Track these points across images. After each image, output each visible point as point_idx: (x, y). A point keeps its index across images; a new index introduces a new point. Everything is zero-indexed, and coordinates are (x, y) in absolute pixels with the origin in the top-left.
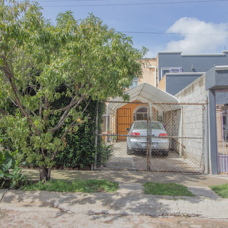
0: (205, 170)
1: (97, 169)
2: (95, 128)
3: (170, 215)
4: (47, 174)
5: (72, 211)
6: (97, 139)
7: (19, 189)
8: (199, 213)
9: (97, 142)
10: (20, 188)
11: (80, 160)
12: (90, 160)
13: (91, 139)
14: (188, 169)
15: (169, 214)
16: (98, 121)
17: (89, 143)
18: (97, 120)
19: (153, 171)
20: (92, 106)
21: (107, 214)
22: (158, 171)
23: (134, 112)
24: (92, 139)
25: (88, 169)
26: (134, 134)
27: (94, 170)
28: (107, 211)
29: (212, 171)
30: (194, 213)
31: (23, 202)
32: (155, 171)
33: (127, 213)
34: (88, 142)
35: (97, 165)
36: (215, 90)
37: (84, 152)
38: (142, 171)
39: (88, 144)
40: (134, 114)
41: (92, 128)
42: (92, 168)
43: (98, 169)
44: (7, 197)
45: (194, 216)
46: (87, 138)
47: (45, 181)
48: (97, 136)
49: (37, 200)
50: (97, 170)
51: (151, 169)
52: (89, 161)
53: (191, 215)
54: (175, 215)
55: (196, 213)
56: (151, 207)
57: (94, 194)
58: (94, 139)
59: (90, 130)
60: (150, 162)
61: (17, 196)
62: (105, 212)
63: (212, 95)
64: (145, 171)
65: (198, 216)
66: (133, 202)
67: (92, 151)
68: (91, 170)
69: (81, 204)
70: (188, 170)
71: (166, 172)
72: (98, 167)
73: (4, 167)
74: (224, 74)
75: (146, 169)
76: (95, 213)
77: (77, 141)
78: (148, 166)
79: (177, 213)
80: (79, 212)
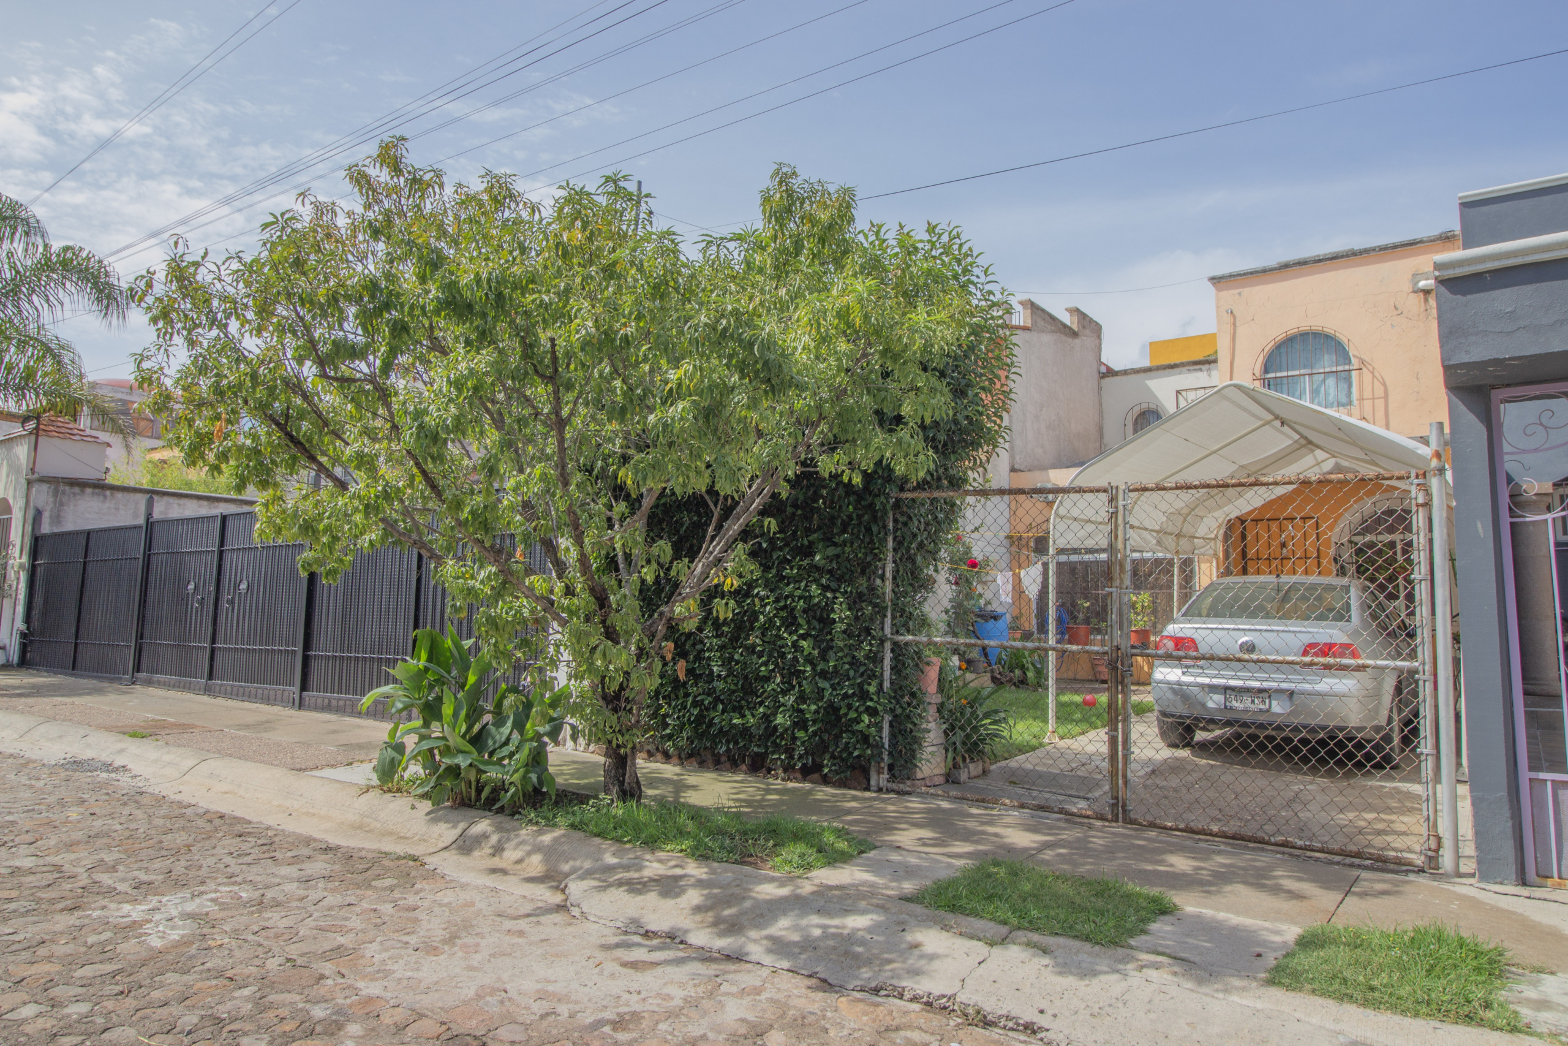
0: (1439, 849)
1: (889, 785)
2: (881, 611)
3: (911, 1000)
5: (584, 910)
6: (888, 656)
7: (517, 816)
8: (1041, 1021)
9: (892, 669)
10: (520, 813)
11: (822, 740)
12: (858, 746)
13: (860, 655)
14: (1389, 838)
15: (907, 995)
16: (894, 578)
17: (851, 673)
18: (889, 575)
19: (1141, 824)
20: (860, 517)
21: (682, 942)
22: (1166, 828)
23: (1335, 537)
24: (867, 657)
25: (859, 783)
26: (1170, 644)
27: (880, 790)
28: (686, 931)
29: (1479, 862)
30: (1013, 1014)
31: (501, 858)
32: (1152, 825)
33: (747, 954)
34: (847, 666)
35: (891, 768)
36: (1493, 387)
37: (832, 709)
38: (1088, 817)
39: (849, 680)
40: (1339, 544)
41: (862, 609)
42: (873, 782)
43: (894, 786)
44: (470, 837)
45: (1010, 1024)
46: (846, 651)
47: (612, 800)
48: (888, 646)
49: (536, 859)
50: (888, 791)
51: (1132, 815)
52: (855, 749)
53: (1000, 1017)
54: (929, 1004)
55: (1028, 1015)
56: (860, 949)
58: (875, 658)
59: (857, 619)
60: (1125, 776)
61: (494, 838)
62: (679, 933)
63: (1470, 419)
64: (1101, 818)
65: (1034, 1032)
67: (862, 709)
68: (867, 788)
69: (630, 891)
72: (893, 778)
74: (1497, 293)
76: (647, 932)
77: (809, 660)
78: (1117, 798)
79: (944, 996)
80: (600, 918)
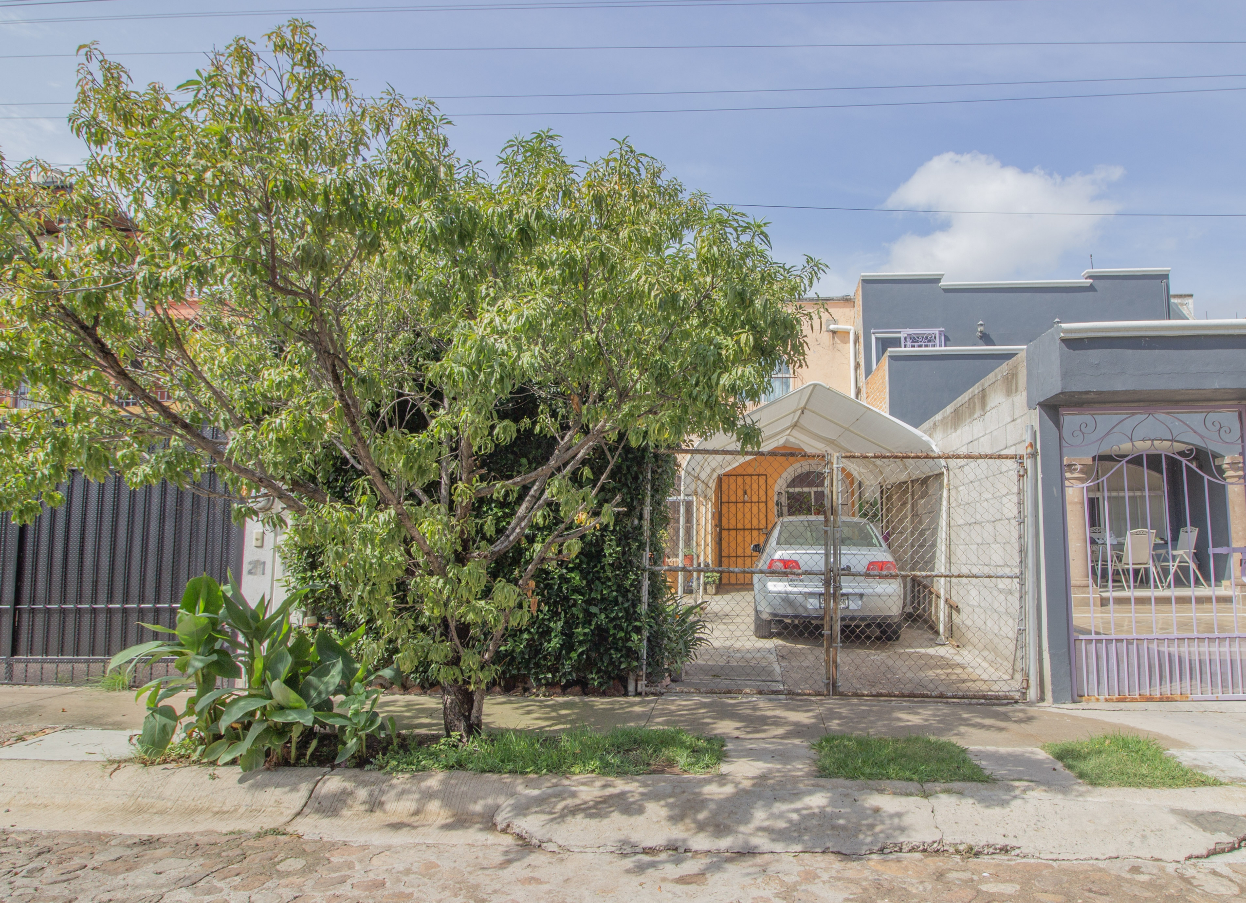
0: (1028, 687)
1: (647, 689)
2: (641, 546)
3: (910, 851)
4: (470, 709)
5: (560, 843)
6: (646, 583)
7: (367, 767)
8: (1010, 842)
9: (649, 593)
10: (371, 763)
11: (588, 657)
12: (622, 659)
13: (627, 583)
14: (969, 684)
15: (906, 848)
16: (651, 520)
17: (620, 599)
18: (647, 515)
19: (846, 695)
20: (629, 468)
21: (686, 851)
22: (863, 695)
23: (777, 488)
24: (631, 585)
25: (618, 691)
26: (780, 565)
27: (638, 694)
28: (684, 840)
29: (1053, 692)
30: (991, 842)
31: (385, 812)
32: (855, 695)
33: (756, 847)
34: (615, 593)
35: (649, 675)
36: (1060, 406)
37: (601, 633)
38: (809, 695)
39: (617, 604)
40: (779, 493)
41: (629, 544)
42: (631, 688)
43: (653, 690)
44: (326, 797)
45: (991, 850)
46: (613, 580)
47: (461, 735)
48: (646, 575)
49: (434, 806)
50: (647, 694)
51: (841, 689)
52: (621, 663)
53: (983, 847)
54: (924, 851)
55: (1001, 842)
56: (841, 822)
57: (637, 781)
58: (637, 585)
59: (624, 553)
60: (835, 662)
61: (362, 793)
62: (679, 844)
63: (1051, 424)
64: (818, 693)
65: (1007, 851)
66: (780, 807)
67: (630, 628)
68: (626, 694)
69: (591, 816)
70: (969, 690)
71: (895, 696)
72: (650, 683)
73: (316, 689)
74: (1090, 352)
75: (821, 686)
76: (644, 848)
77: (577, 590)
78: (829, 678)
79: (934, 842)
80: (585, 847)
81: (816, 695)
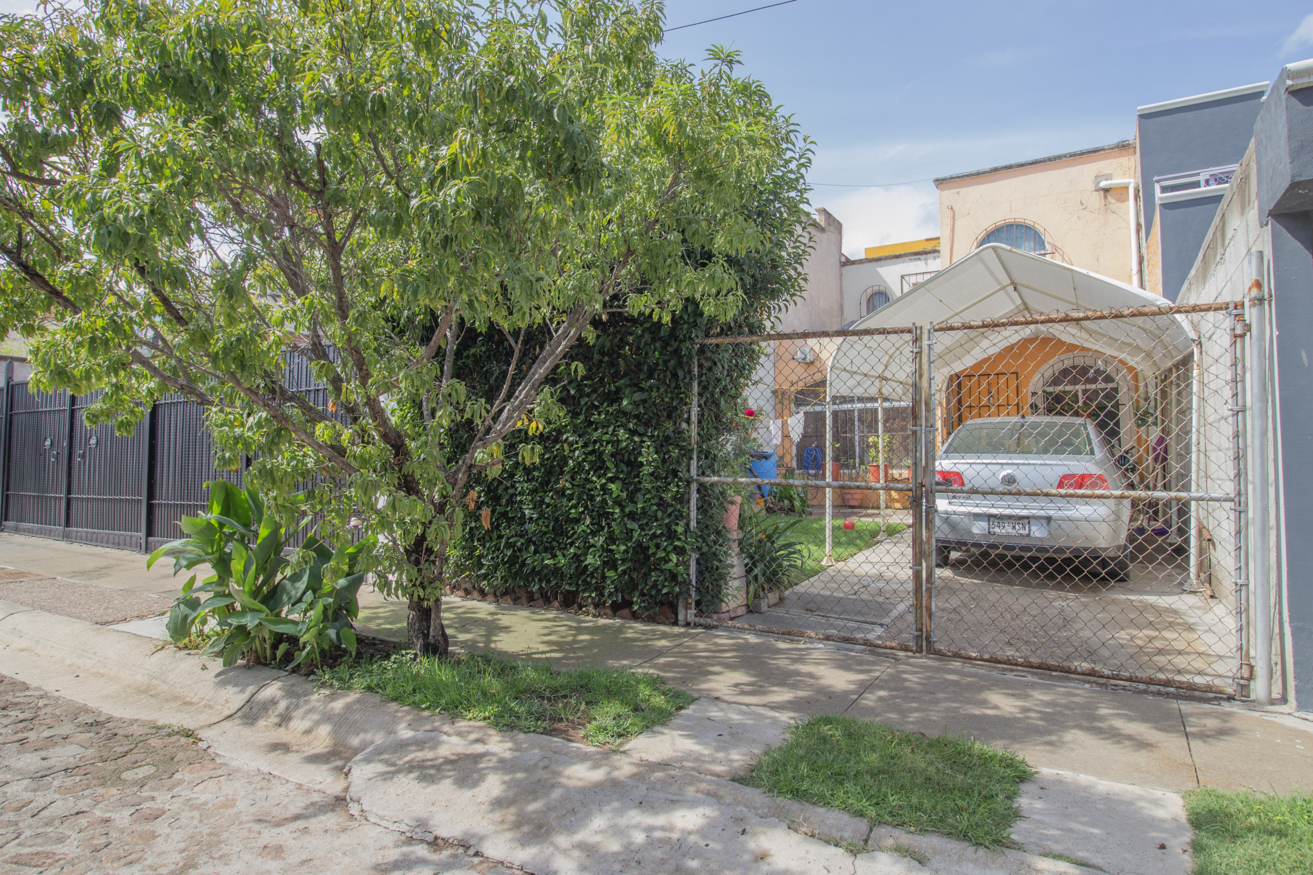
0: (1251, 677)
1: (697, 619)
2: (687, 453)
6: (694, 496)
9: (698, 509)
11: (631, 578)
12: (666, 583)
13: (668, 496)
16: (699, 421)
17: (659, 514)
18: (694, 418)
19: (944, 655)
20: (665, 362)
22: (970, 658)
24: (674, 498)
25: (667, 618)
27: (688, 624)
29: (1298, 691)
32: (957, 656)
34: (655, 508)
35: (698, 603)
37: (641, 549)
38: (892, 648)
39: (657, 520)
41: (668, 452)
42: (681, 617)
43: (702, 621)
46: (654, 492)
48: (694, 487)
50: (696, 626)
52: (664, 586)
58: (682, 499)
59: (664, 461)
60: (929, 609)
64: (906, 649)
67: (670, 548)
68: (675, 623)
72: (700, 613)
73: (288, 593)
75: (908, 637)
77: (618, 502)
78: (921, 630)
81: (901, 649)
